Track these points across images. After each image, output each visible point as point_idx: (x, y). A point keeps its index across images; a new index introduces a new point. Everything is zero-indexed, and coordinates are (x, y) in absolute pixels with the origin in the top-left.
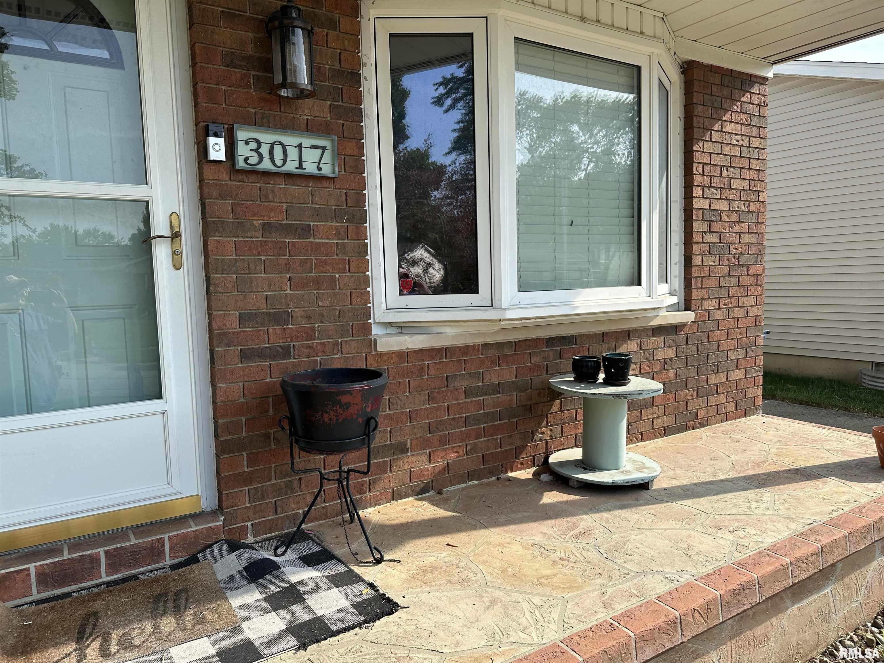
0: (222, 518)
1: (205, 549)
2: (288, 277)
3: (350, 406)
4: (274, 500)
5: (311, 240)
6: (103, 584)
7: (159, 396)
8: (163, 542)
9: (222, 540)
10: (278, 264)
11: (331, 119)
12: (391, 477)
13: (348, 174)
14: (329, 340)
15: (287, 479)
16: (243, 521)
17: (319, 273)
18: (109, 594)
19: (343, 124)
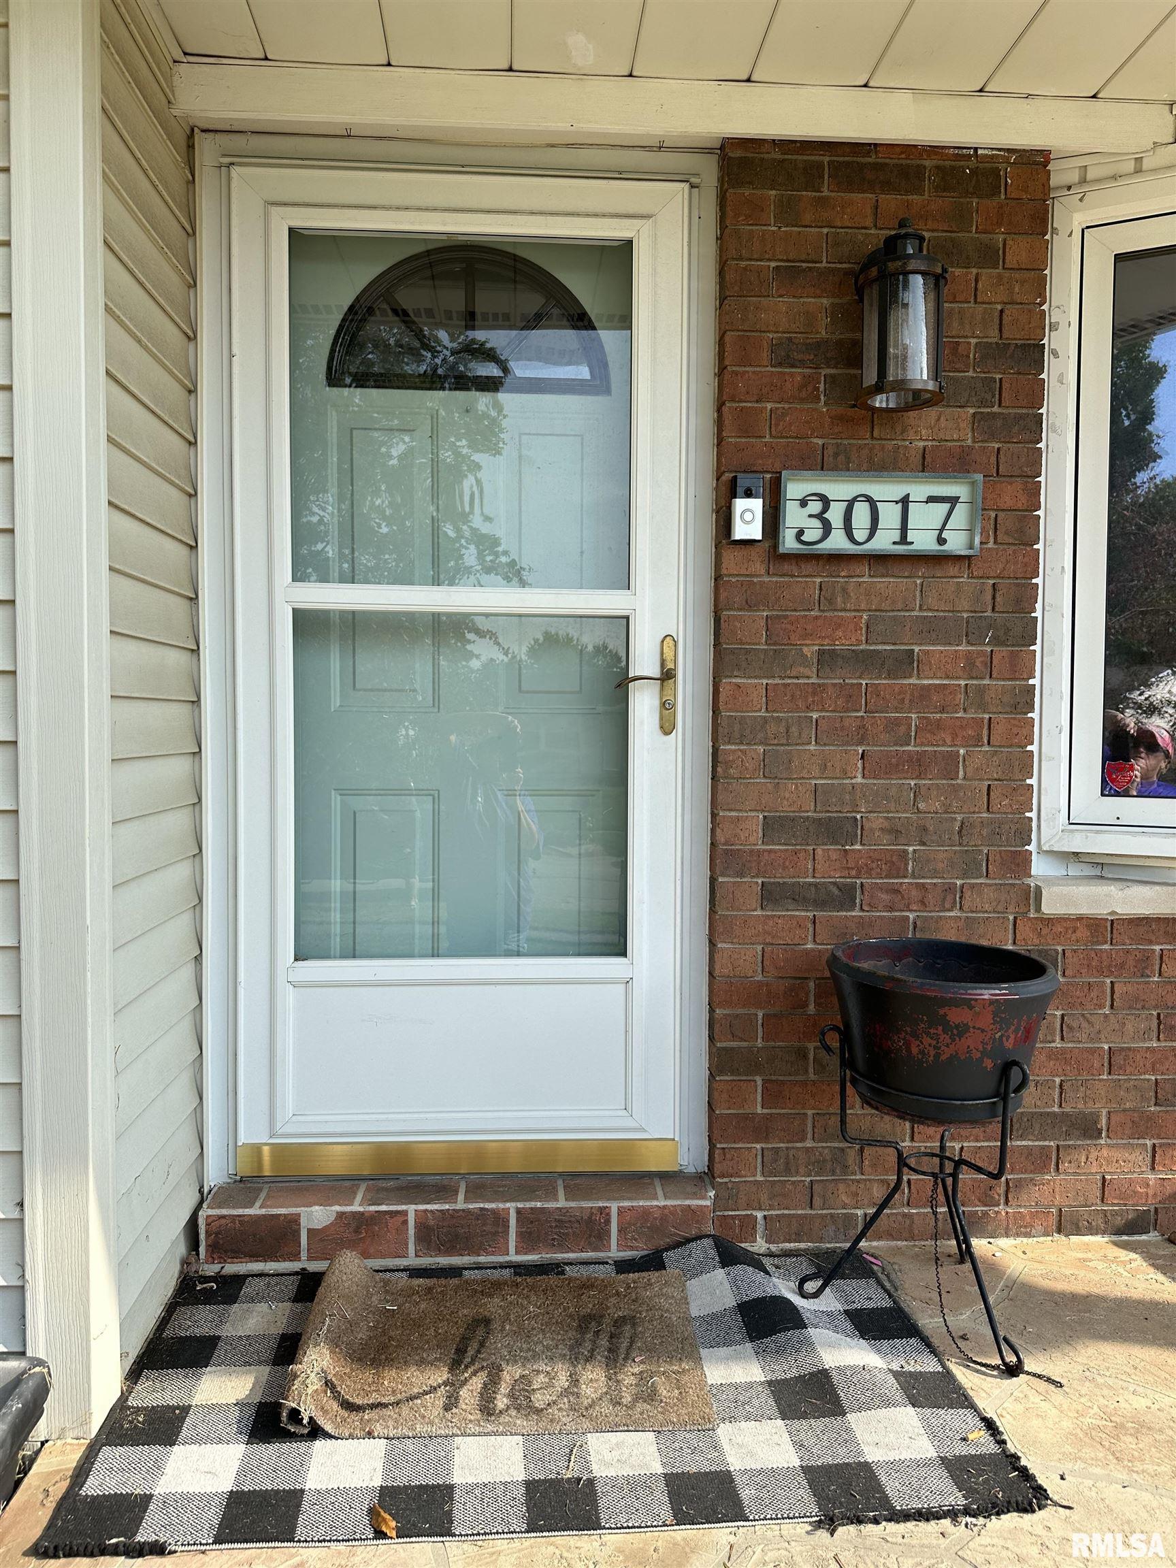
0: (712, 1194)
1: (678, 1245)
2: (860, 752)
3: (967, 1030)
4: (808, 1179)
5: (913, 681)
6: (510, 1267)
7: (620, 950)
8: (608, 1214)
9: (708, 1236)
10: (842, 728)
11: (974, 442)
12: (1058, 1182)
13: (1001, 547)
14: (935, 881)
15: (836, 1145)
16: (749, 1206)
17: (922, 744)
18: (514, 1288)
19: (999, 449)
